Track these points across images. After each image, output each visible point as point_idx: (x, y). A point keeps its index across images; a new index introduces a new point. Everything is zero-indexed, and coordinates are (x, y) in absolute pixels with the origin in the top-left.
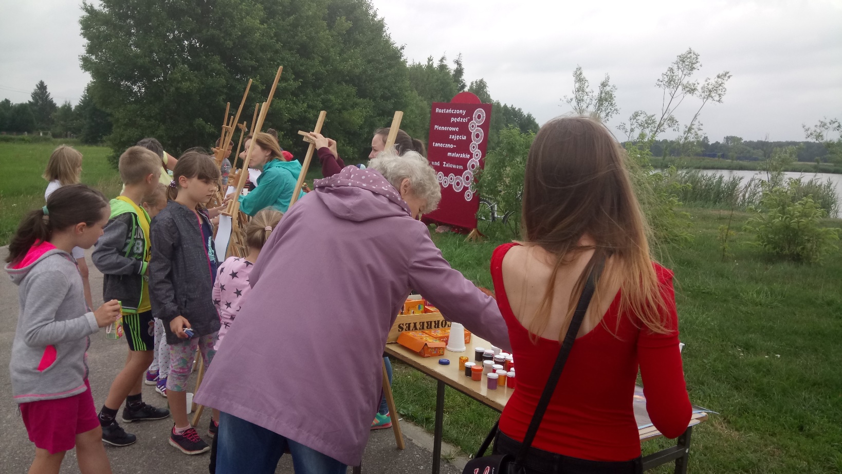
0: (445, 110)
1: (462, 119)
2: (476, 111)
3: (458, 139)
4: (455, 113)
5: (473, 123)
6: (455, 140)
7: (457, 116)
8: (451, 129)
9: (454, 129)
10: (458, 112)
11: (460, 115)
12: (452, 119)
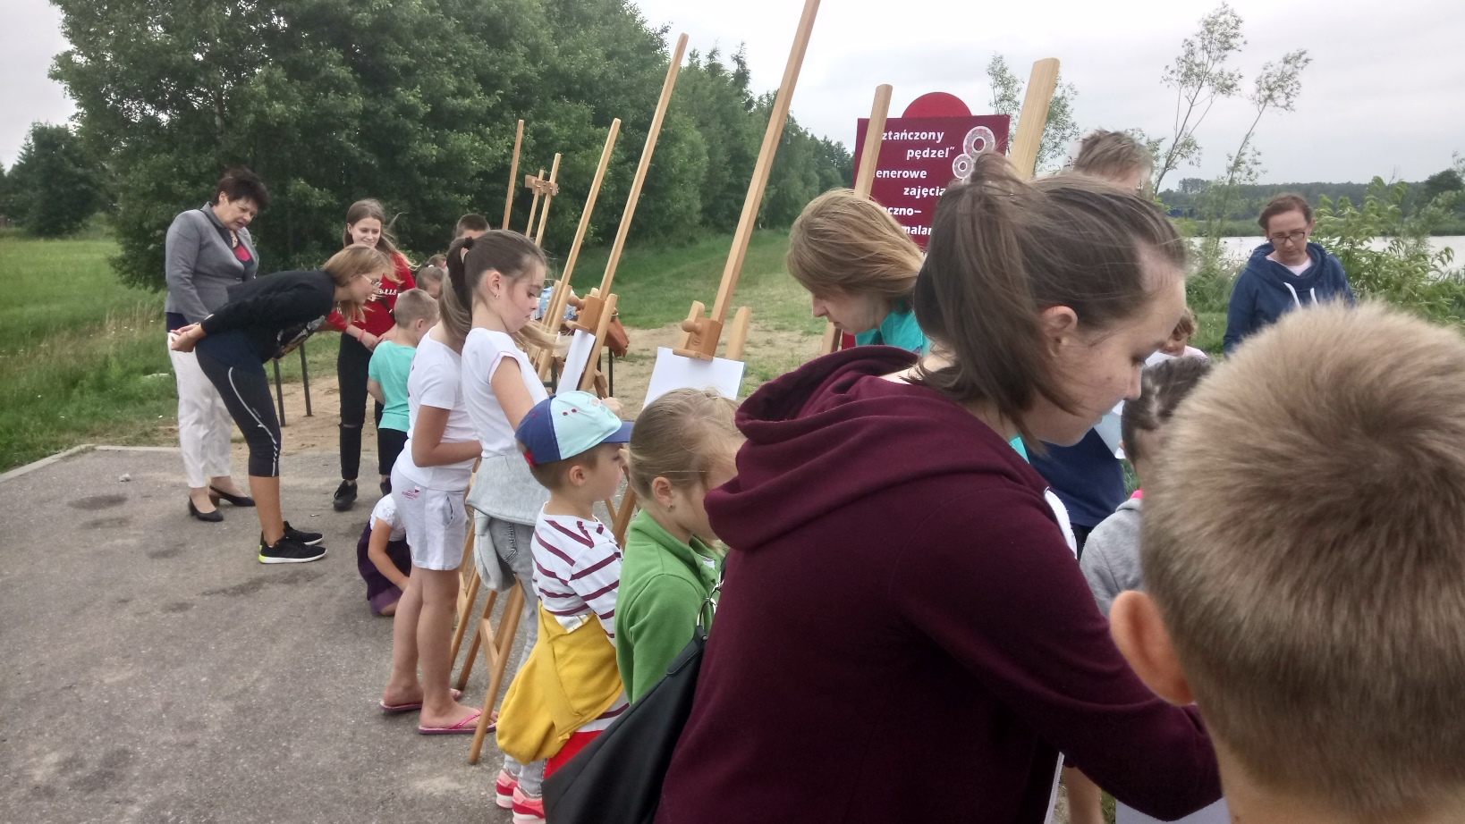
0: (890, 133)
1: (934, 152)
2: (970, 132)
3: (925, 195)
4: (916, 138)
5: (964, 158)
6: (918, 197)
7: (921, 145)
8: (906, 174)
9: (914, 175)
10: (924, 136)
11: (931, 144)
12: (910, 154)
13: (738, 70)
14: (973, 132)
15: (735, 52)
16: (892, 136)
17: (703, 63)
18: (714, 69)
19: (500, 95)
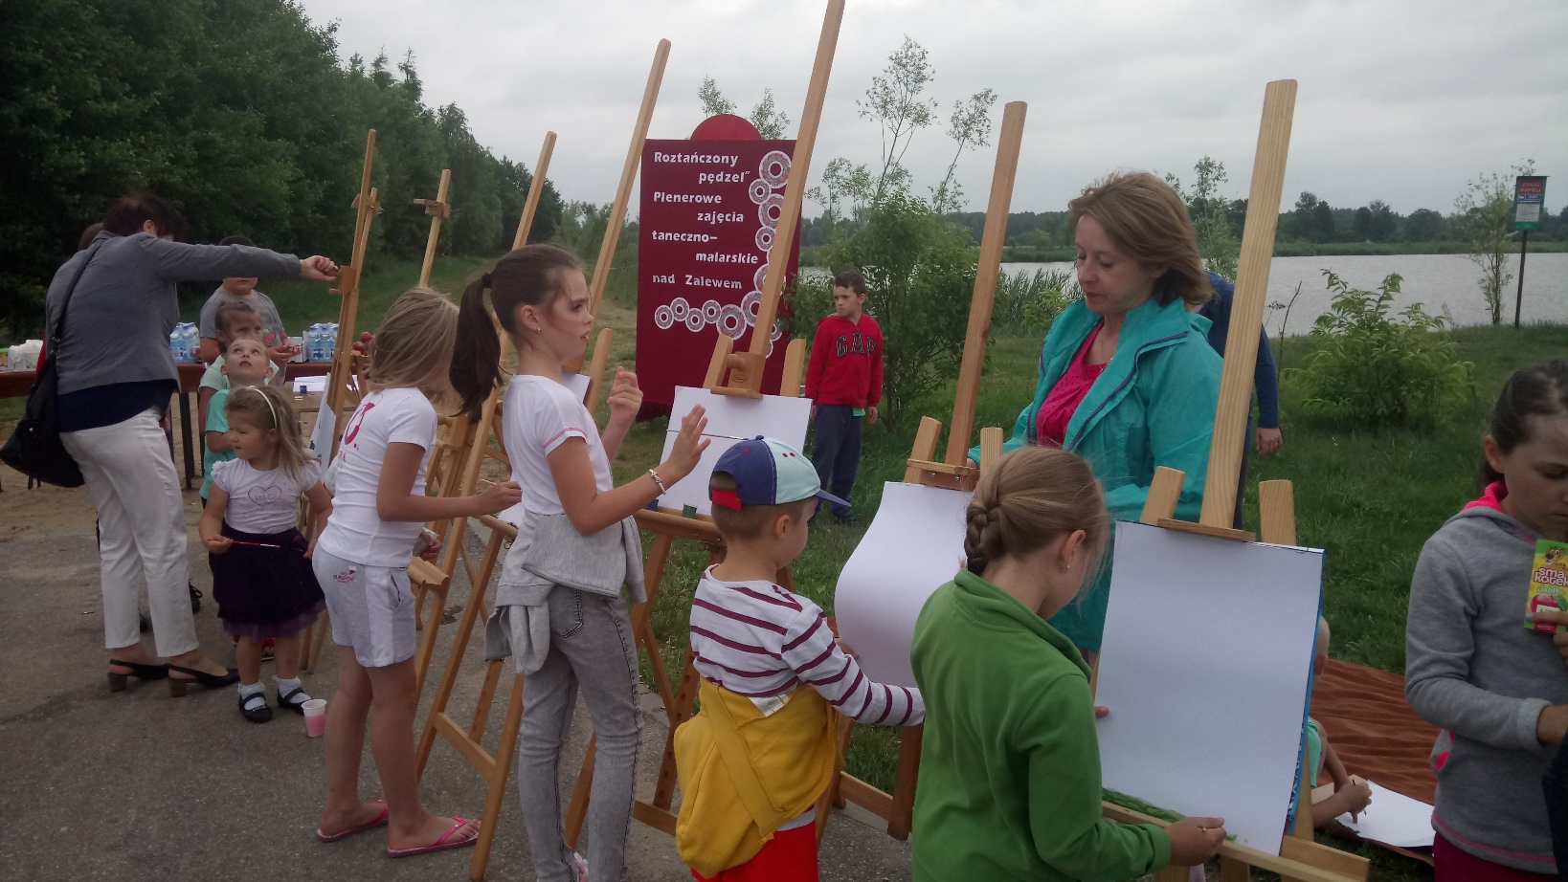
0: (680, 156)
1: (729, 176)
2: (766, 157)
3: (721, 221)
4: (708, 161)
5: (761, 183)
6: (713, 223)
7: (714, 169)
8: (699, 199)
9: (708, 199)
10: (717, 159)
11: (725, 168)
12: (702, 178)
13: (407, 81)
14: (769, 157)
15: (403, 60)
16: (682, 159)
17: (368, 71)
18: (382, 78)
19: (158, 98)
